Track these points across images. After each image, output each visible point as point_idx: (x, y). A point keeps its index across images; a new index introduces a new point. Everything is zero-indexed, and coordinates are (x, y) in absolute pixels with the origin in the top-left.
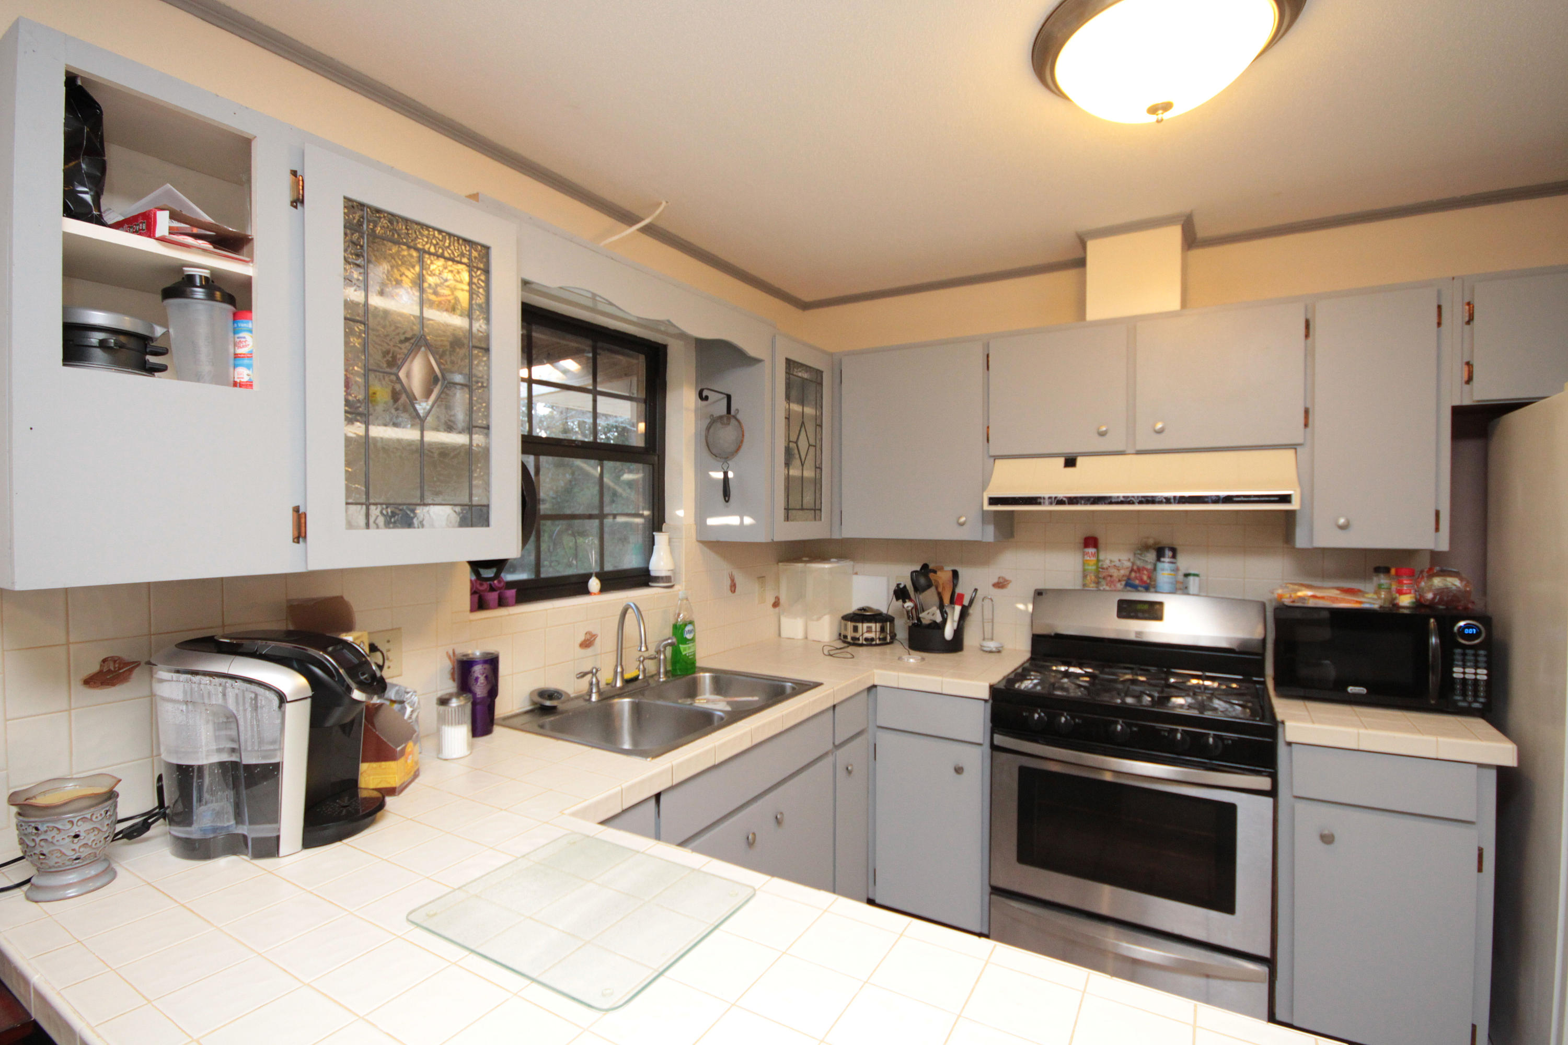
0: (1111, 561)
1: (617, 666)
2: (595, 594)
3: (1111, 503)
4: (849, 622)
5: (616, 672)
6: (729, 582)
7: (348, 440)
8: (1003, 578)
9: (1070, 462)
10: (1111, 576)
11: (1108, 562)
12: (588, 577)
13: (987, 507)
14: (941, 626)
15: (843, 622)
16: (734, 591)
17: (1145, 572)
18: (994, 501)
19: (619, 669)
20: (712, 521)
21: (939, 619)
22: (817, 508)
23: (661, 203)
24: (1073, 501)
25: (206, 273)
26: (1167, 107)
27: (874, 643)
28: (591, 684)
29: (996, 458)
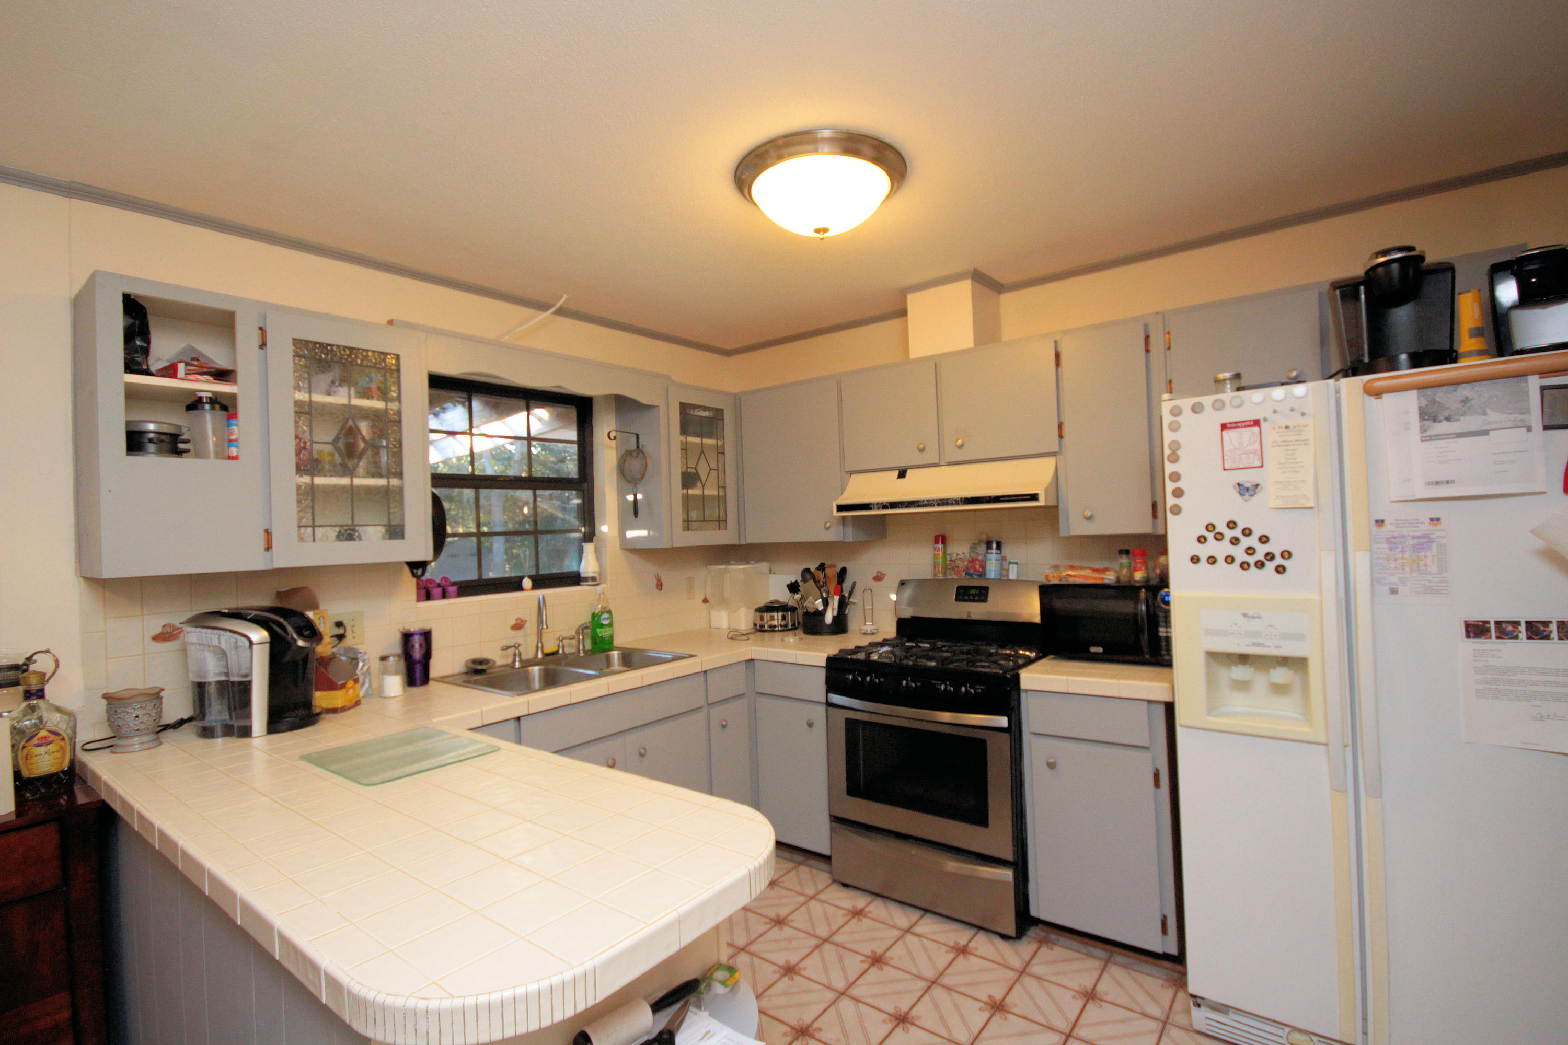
0: (957, 555)
1: (538, 643)
2: (527, 590)
3: (919, 506)
4: (766, 614)
5: (537, 647)
6: (656, 582)
7: (299, 487)
8: (880, 572)
9: (902, 474)
10: (958, 567)
11: (955, 555)
12: (522, 578)
13: (835, 513)
14: (821, 614)
15: (758, 614)
16: (661, 589)
17: (977, 562)
18: (841, 508)
19: (540, 645)
20: (630, 534)
21: (821, 608)
22: (721, 519)
23: (562, 296)
24: (893, 505)
25: (209, 395)
26: (825, 230)
27: (776, 629)
28: (515, 655)
29: (851, 473)
